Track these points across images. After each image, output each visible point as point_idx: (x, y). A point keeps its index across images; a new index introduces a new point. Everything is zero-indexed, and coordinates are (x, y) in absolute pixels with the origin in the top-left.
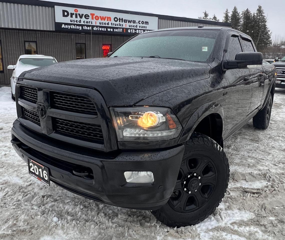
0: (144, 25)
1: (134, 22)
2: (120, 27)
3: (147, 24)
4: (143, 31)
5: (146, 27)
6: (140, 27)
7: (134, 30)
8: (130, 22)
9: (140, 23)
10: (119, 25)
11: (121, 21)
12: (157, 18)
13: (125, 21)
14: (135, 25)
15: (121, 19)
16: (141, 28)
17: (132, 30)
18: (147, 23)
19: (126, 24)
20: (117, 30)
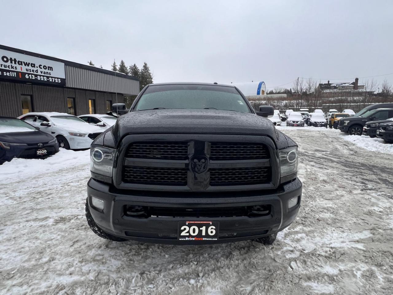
0: (47, 71)
1: (33, 65)
2: (12, 70)
3: (50, 70)
4: (46, 78)
5: (50, 73)
6: (42, 72)
7: (33, 76)
8: (26, 64)
9: (41, 68)
10: (10, 67)
11: (13, 62)
12: (63, 64)
13: (20, 63)
14: (35, 69)
15: (13, 59)
16: (43, 74)
17: (30, 76)
18: (51, 68)
19: (21, 67)
20: (8, 74)
